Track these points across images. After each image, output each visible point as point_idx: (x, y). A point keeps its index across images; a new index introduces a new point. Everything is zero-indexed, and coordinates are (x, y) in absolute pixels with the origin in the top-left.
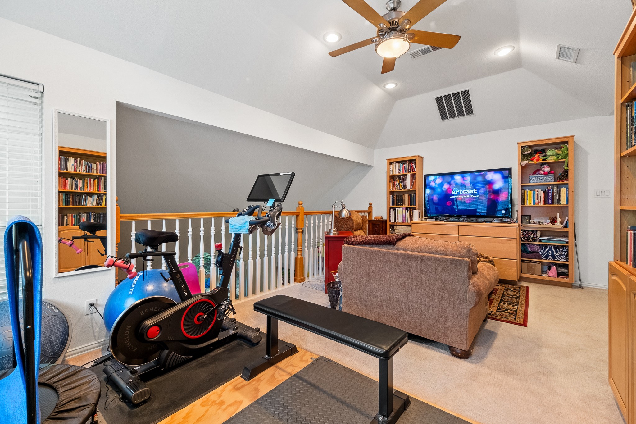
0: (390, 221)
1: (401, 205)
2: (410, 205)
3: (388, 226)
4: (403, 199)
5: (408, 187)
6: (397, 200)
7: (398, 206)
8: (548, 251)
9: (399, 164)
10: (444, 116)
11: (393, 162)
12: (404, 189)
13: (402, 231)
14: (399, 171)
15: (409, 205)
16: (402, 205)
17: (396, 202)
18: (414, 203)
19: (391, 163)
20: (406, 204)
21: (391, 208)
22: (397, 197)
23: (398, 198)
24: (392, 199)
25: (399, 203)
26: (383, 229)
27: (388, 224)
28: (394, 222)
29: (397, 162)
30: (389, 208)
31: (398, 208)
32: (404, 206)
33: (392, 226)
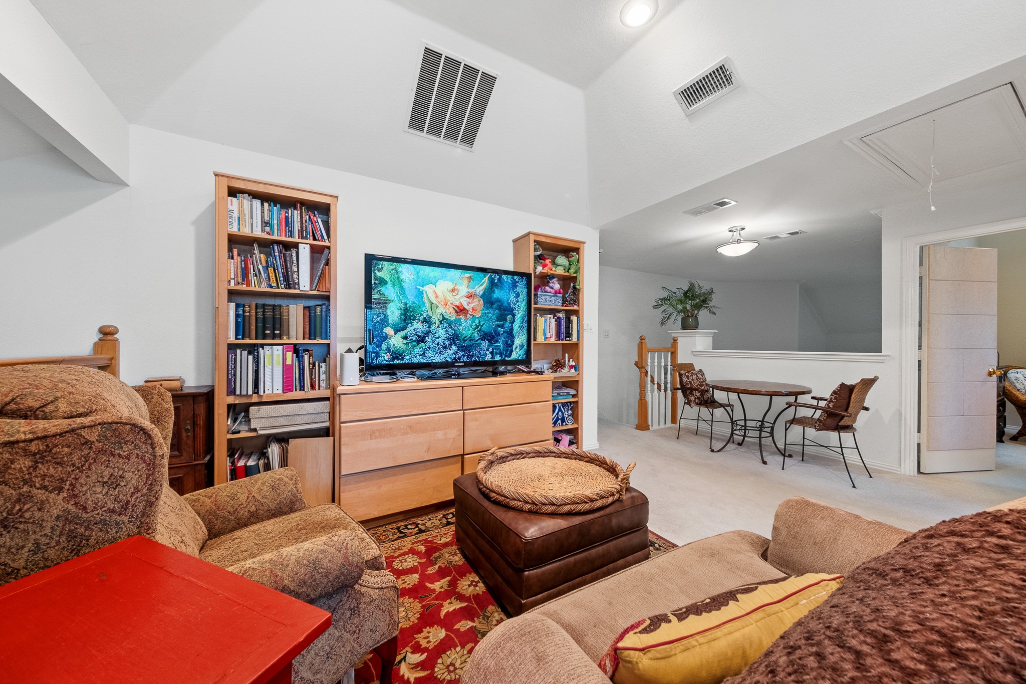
0: (231, 391)
1: (274, 337)
2: (310, 339)
3: (220, 411)
4: (281, 319)
5: (304, 284)
6: (260, 321)
7: (264, 338)
8: (558, 413)
9: (266, 205)
10: (416, 122)
11: (242, 192)
12: (288, 286)
13: (281, 419)
14: (268, 229)
15: (304, 339)
16: (280, 337)
17: (253, 328)
18: (321, 333)
19: (233, 192)
20: (293, 332)
21: (232, 347)
22: (260, 311)
23: (264, 315)
24: (237, 316)
25: (268, 332)
26: (194, 424)
27: (222, 401)
28: (250, 392)
29: (254, 195)
30: (224, 350)
31: (262, 346)
32: (285, 341)
33: (239, 411)
